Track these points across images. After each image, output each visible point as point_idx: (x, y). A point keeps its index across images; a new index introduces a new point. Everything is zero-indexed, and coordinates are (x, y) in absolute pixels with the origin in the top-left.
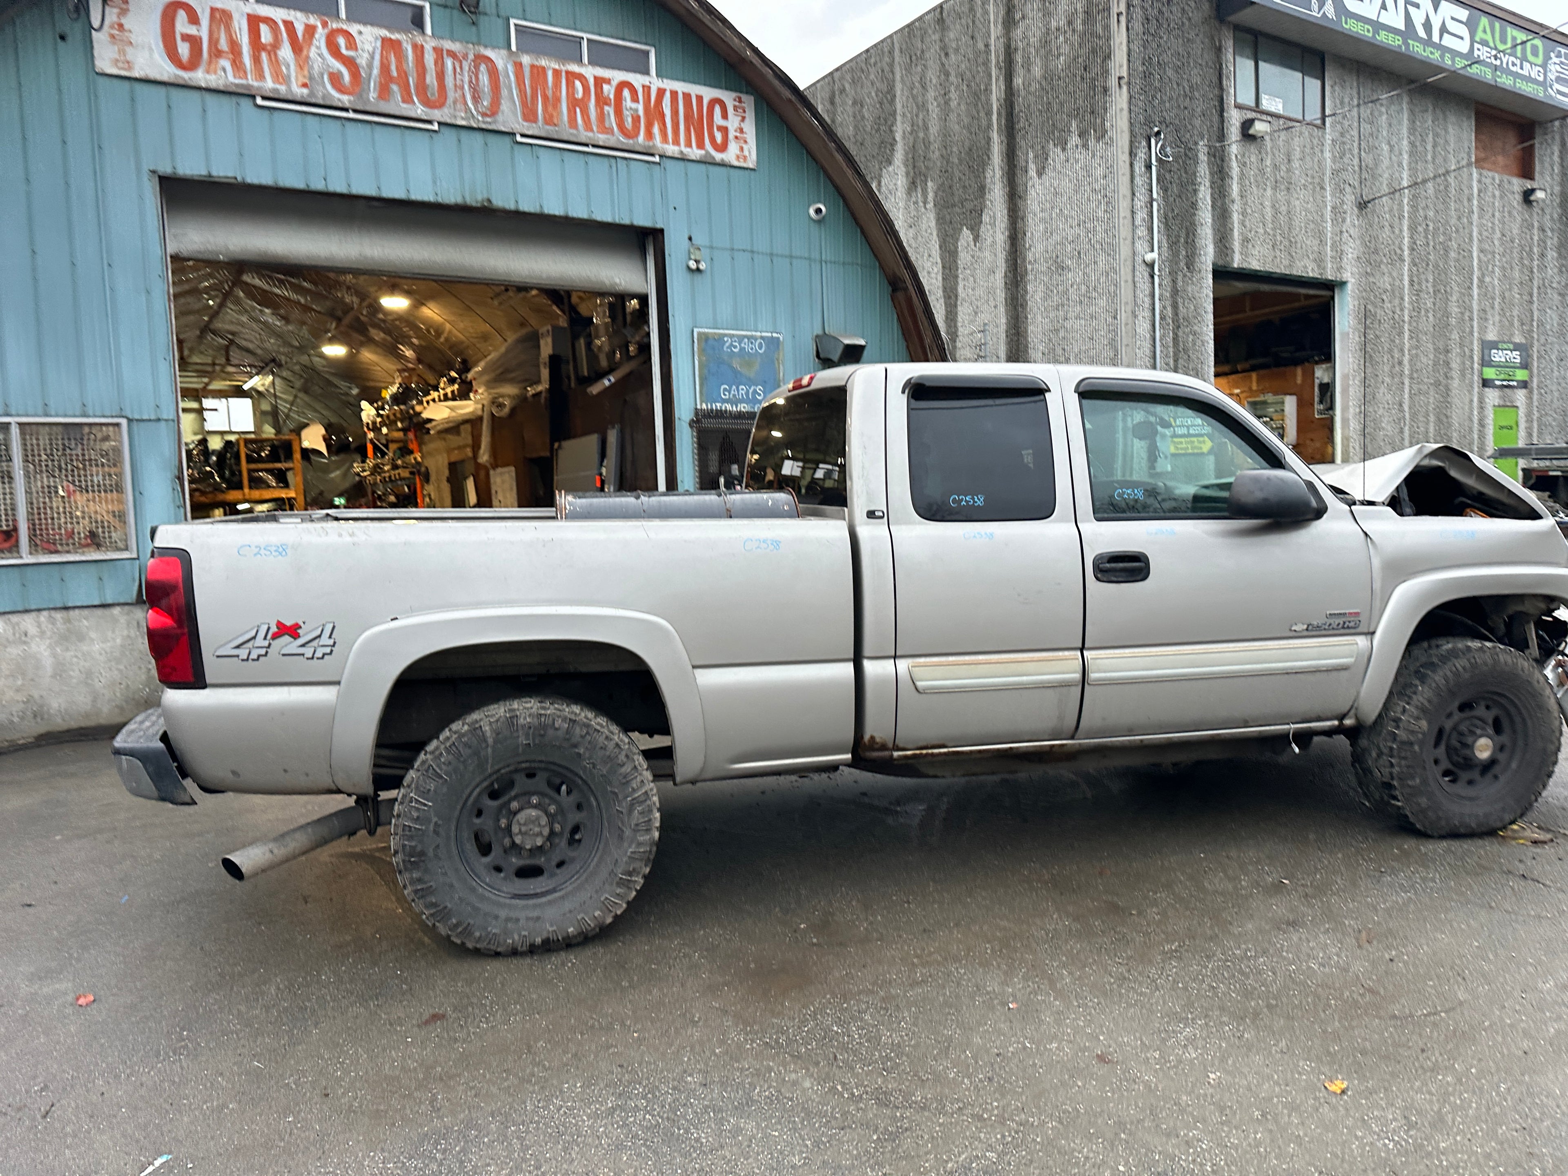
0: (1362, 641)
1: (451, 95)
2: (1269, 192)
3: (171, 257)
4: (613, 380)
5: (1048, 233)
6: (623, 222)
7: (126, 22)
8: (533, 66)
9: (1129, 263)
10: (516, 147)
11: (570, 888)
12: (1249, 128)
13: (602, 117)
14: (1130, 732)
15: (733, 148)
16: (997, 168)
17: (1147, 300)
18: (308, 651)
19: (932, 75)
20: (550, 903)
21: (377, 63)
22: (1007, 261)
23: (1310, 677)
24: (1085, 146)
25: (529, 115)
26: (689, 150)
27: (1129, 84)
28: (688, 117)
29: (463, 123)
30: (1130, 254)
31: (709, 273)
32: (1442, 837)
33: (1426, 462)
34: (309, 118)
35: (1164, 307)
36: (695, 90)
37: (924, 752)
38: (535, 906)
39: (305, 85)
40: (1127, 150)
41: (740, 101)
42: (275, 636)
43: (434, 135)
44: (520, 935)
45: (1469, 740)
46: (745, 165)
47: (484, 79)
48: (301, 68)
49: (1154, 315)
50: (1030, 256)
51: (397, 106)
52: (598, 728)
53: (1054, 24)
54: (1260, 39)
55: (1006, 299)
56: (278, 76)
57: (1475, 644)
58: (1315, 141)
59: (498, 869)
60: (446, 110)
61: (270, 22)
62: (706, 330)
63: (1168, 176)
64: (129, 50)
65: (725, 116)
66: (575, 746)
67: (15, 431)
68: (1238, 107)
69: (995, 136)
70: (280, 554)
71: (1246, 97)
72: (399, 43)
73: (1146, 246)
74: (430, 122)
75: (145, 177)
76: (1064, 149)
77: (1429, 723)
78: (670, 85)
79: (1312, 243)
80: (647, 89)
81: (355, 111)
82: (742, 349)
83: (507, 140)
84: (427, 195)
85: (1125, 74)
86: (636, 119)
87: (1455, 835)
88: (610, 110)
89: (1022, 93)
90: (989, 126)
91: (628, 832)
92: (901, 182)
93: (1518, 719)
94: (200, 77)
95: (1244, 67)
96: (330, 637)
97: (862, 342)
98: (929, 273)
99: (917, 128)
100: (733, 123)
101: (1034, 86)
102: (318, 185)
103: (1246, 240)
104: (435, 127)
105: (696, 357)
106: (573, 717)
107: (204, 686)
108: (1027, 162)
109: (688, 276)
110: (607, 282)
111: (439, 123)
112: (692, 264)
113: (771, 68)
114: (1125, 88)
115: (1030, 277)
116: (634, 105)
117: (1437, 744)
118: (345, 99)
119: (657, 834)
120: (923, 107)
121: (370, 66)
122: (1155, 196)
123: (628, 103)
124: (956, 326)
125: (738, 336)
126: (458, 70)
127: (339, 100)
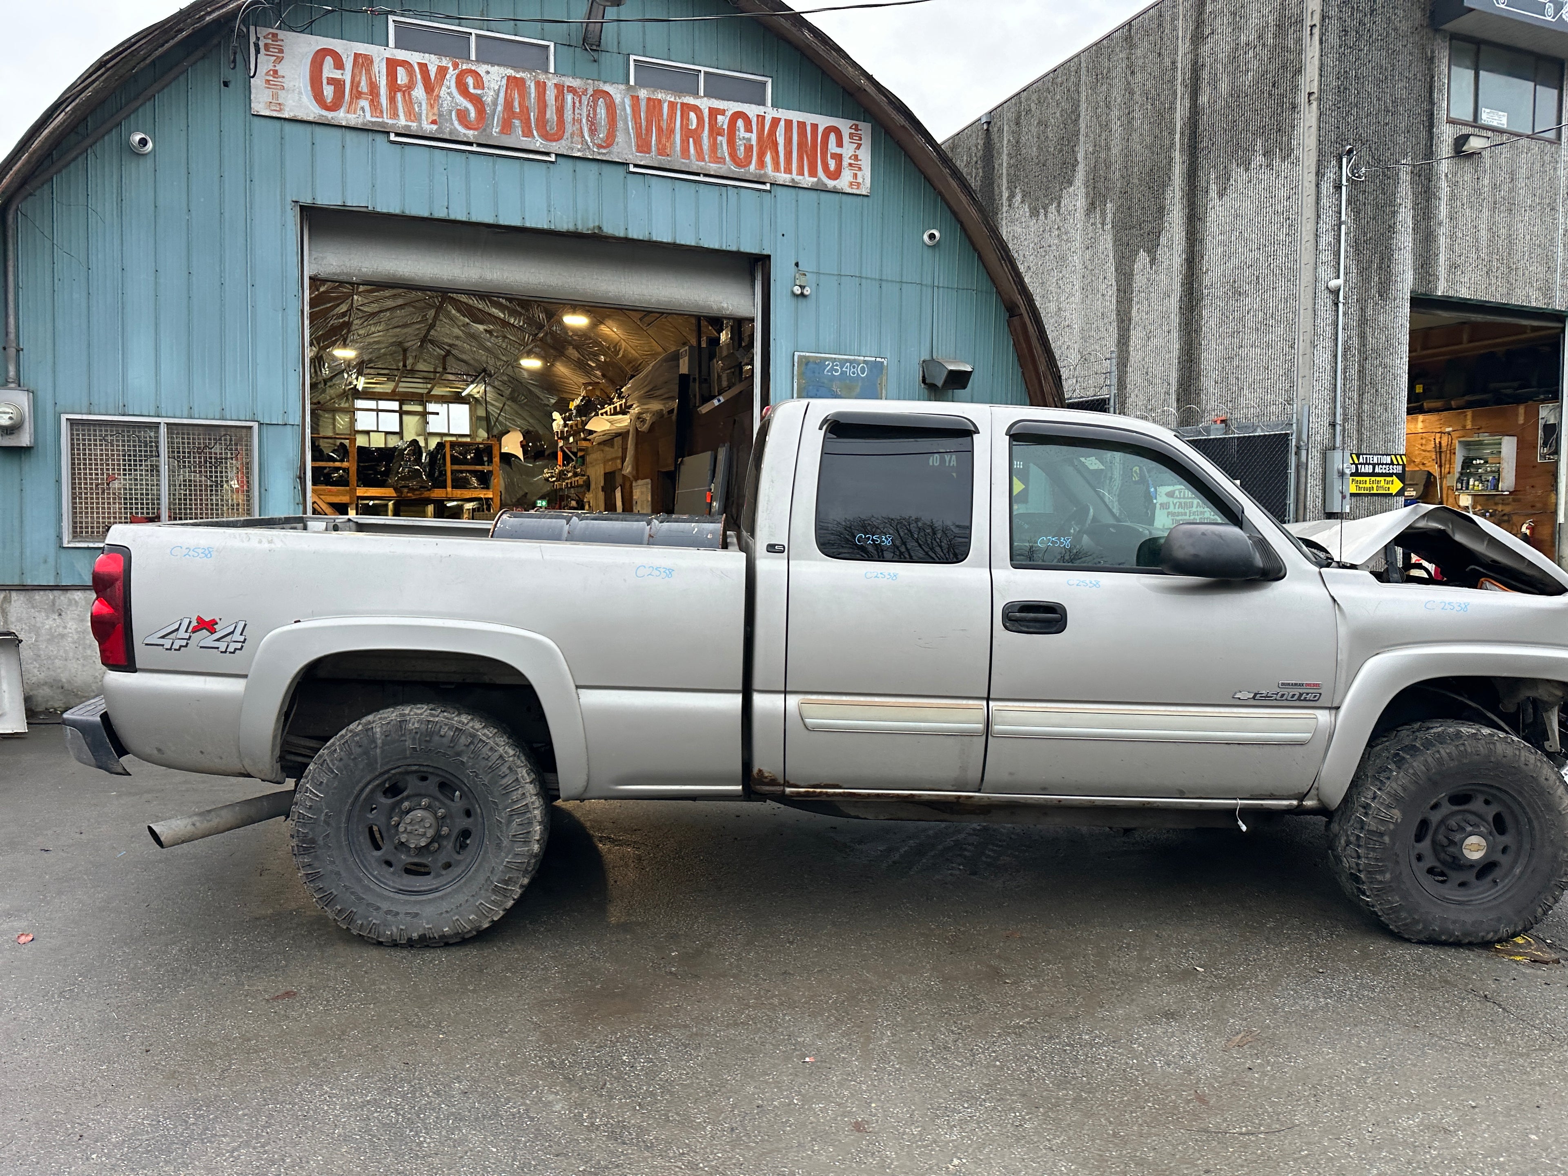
0: (1323, 716)
1: (569, 128)
2: (1486, 213)
3: (310, 278)
4: (722, 400)
5: (1227, 256)
6: (728, 249)
7: (282, 69)
8: (649, 99)
9: (1310, 290)
10: (629, 176)
11: (449, 889)
12: (1464, 144)
13: (714, 146)
14: (1044, 790)
15: (847, 176)
16: (1177, 188)
17: (1329, 329)
18: (222, 646)
19: (1117, 95)
20: (430, 901)
21: (501, 100)
22: (1182, 285)
23: (1256, 750)
24: (1270, 166)
25: (643, 146)
26: (801, 177)
27: (1320, 99)
28: (801, 145)
29: (579, 154)
30: (1312, 281)
31: (814, 297)
32: (1420, 942)
33: (1422, 524)
34: (437, 151)
35: (1350, 338)
36: (810, 118)
37: (818, 790)
38: (416, 902)
39: (434, 122)
40: (1313, 169)
41: (857, 129)
42: (195, 630)
43: (551, 166)
44: (398, 928)
45: (1457, 837)
46: (858, 192)
47: (602, 112)
48: (432, 106)
49: (1337, 345)
50: (1206, 281)
51: (518, 139)
52: (484, 738)
53: (1243, 39)
54: (1483, 47)
55: (1180, 324)
56: (411, 114)
57: (1466, 730)
58: (1547, 158)
59: (389, 864)
60: (563, 142)
61: (405, 64)
62: (808, 354)
63: (1361, 197)
64: (282, 94)
65: (840, 144)
66: (459, 754)
67: (163, 430)
68: (1451, 122)
69: (1177, 155)
70: (206, 556)
71: (1462, 110)
72: (522, 80)
73: (1331, 272)
74: (548, 154)
75: (289, 207)
76: (1247, 170)
77: (1404, 813)
78: (784, 114)
79: (1536, 269)
80: (761, 118)
81: (480, 145)
82: (843, 373)
83: (621, 170)
84: (542, 223)
85: (1315, 90)
86: (749, 148)
87: (1433, 941)
88: (722, 140)
89: (1207, 111)
90: (1172, 144)
91: (505, 842)
92: (1081, 203)
93: (1523, 820)
94: (341, 116)
95: (1463, 77)
96: (241, 634)
97: (969, 369)
98: (1103, 295)
99: (1100, 147)
100: (848, 150)
101: (1221, 103)
102: (441, 214)
103: (1453, 267)
104: (553, 158)
105: (795, 380)
106: (460, 726)
107: (135, 670)
108: (1208, 183)
109: (793, 301)
110: (715, 307)
111: (557, 155)
112: (797, 289)
113: (886, 96)
114: (1315, 104)
115: (1206, 302)
116: (747, 135)
117: (1419, 838)
118: (471, 134)
119: (536, 847)
120: (1106, 127)
121: (495, 103)
122: (1343, 218)
123: (742, 133)
124: (1128, 352)
125: (839, 360)
126: (577, 104)
127: (464, 134)
